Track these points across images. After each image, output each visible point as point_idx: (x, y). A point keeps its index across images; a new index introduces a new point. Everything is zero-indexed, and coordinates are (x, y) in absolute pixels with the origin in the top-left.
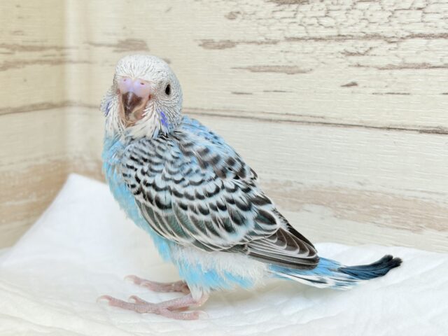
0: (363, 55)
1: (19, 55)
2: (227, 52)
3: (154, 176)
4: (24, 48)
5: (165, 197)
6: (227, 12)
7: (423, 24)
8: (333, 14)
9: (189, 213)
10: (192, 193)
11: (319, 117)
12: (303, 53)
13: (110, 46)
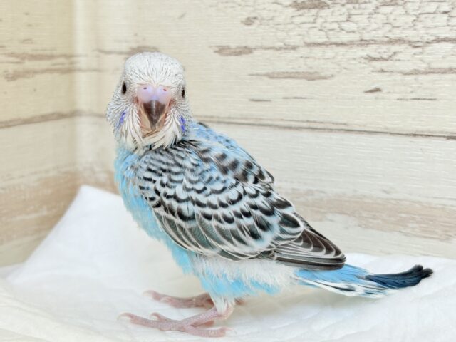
0: (387, 60)
1: (29, 65)
2: (243, 59)
3: (174, 187)
4: (34, 57)
5: (187, 208)
6: (244, 18)
7: (449, 28)
8: (354, 18)
9: (214, 223)
10: (215, 202)
11: (341, 124)
12: (324, 59)
13: (121, 53)
